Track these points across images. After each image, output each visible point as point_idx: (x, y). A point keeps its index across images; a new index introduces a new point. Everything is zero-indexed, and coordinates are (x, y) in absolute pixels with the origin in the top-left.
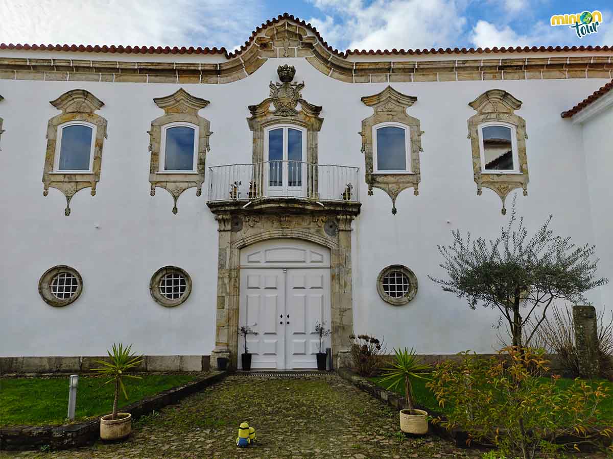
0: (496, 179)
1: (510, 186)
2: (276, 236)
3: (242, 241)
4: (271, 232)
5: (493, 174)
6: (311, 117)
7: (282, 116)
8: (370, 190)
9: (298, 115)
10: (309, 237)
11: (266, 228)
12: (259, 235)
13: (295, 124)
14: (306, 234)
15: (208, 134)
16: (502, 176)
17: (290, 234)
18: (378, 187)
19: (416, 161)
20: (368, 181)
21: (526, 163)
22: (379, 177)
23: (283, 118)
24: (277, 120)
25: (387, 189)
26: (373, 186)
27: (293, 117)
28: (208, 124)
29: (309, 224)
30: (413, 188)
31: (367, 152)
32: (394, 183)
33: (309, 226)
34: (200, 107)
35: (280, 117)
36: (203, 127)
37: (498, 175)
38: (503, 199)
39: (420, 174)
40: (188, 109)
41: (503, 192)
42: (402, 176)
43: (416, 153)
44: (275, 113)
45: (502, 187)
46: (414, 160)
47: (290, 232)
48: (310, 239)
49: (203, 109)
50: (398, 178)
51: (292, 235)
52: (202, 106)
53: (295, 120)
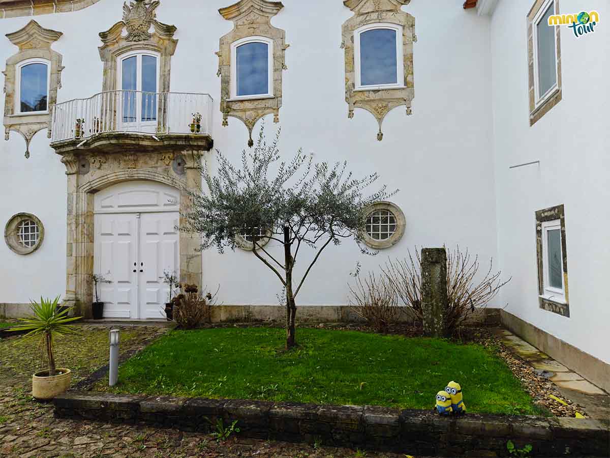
0: (372, 96)
1: (390, 105)
2: (122, 177)
3: (89, 184)
4: (118, 174)
5: (369, 91)
6: (165, 39)
7: (135, 41)
8: (225, 119)
9: (152, 39)
10: (156, 177)
11: (112, 170)
12: (106, 177)
13: (148, 49)
14: (152, 174)
15: (60, 69)
16: (380, 93)
17: (136, 175)
18: (233, 116)
19: (279, 81)
20: (223, 110)
21: (412, 73)
22: (235, 104)
23: (135, 43)
24: (129, 46)
25: (244, 117)
26: (228, 115)
27: (146, 41)
28: (59, 58)
29: (157, 163)
30: (273, 114)
31: (223, 75)
32: (252, 109)
33: (156, 165)
34: (52, 39)
35: (133, 43)
36: (55, 62)
37: (375, 91)
38: (380, 120)
39: (281, 97)
40: (41, 43)
41: (380, 112)
42: (260, 101)
43: (278, 72)
44: (127, 39)
45: (380, 105)
46: (275, 80)
47: (136, 172)
48: (157, 179)
49: (56, 42)
50: (256, 103)
51: (139, 175)
52: (55, 38)
53: (148, 45)
